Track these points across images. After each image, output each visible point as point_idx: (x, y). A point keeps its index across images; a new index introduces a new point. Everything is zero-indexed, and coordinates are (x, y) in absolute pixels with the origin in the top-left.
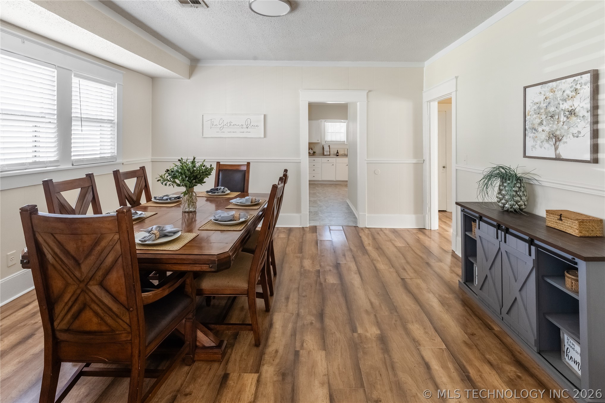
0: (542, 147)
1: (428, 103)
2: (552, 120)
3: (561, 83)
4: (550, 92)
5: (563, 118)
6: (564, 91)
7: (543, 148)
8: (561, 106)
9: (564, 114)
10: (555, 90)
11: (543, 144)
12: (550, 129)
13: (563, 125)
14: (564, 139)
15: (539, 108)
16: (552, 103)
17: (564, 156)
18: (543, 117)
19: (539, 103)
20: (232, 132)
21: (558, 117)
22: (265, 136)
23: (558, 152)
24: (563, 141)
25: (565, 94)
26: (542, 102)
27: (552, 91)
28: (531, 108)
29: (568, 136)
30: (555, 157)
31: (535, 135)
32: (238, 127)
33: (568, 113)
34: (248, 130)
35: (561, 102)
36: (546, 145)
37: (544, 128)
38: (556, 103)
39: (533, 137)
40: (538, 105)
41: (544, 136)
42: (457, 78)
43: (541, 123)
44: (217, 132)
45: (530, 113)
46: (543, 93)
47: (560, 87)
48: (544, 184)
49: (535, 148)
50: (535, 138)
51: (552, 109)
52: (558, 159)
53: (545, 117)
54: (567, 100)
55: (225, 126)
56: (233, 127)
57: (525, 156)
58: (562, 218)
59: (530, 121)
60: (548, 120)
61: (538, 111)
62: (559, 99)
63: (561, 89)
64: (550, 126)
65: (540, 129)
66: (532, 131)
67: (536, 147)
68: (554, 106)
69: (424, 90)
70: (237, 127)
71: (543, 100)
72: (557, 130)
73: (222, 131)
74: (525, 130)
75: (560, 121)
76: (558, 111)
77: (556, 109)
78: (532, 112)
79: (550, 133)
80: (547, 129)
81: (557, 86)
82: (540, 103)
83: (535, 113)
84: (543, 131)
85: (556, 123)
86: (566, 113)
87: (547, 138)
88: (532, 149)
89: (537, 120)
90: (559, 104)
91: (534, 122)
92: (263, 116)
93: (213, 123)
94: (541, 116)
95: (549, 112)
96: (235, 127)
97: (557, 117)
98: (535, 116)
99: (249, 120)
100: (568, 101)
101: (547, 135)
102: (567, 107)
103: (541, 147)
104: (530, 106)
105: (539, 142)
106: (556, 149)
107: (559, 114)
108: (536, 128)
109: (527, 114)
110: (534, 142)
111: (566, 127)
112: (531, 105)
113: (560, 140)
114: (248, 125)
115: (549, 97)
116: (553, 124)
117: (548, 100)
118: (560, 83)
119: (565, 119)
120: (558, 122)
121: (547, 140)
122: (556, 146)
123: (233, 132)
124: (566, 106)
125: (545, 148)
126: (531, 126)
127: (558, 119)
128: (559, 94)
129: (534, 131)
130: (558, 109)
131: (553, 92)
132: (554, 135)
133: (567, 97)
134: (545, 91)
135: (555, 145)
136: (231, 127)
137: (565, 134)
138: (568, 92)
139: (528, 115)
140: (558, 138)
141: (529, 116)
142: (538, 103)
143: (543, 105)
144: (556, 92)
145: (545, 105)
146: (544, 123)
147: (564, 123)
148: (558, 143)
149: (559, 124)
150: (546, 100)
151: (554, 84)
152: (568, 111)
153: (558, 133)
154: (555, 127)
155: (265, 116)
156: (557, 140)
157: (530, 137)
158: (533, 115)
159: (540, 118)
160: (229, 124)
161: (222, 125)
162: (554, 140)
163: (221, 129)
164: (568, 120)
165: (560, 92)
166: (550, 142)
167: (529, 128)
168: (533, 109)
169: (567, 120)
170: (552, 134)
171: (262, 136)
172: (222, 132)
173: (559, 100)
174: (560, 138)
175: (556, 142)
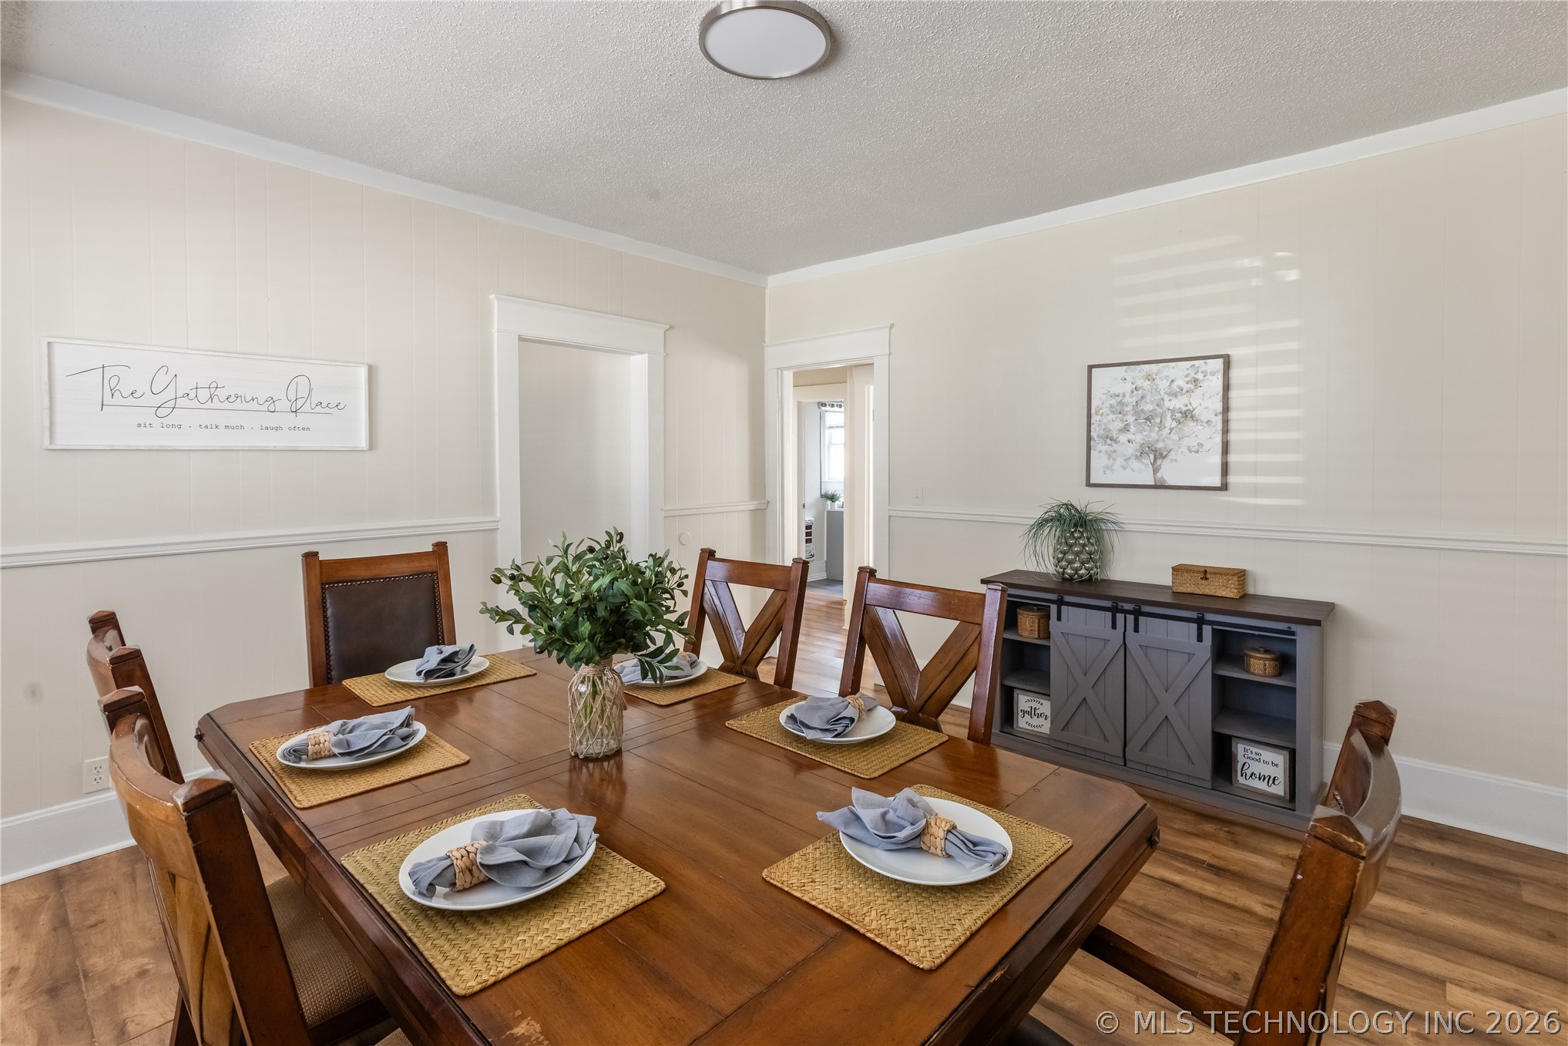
0: (1127, 467)
1: (780, 372)
2: (1148, 426)
3: (1167, 366)
4: (1145, 380)
5: (1169, 423)
6: (1173, 381)
7: (1129, 469)
8: (1167, 404)
9: (1172, 416)
10: (1154, 377)
11: (1130, 462)
12: (1144, 439)
13: (1170, 433)
14: (1172, 455)
15: (1121, 403)
16: (1149, 397)
17: (1170, 482)
18: (1131, 419)
19: (1121, 395)
20: (222, 427)
21: (1161, 420)
22: (372, 446)
23: (1159, 475)
24: (1169, 457)
25: (1174, 385)
26: (1128, 395)
27: (1149, 377)
28: (1103, 403)
29: (1180, 450)
30: (1153, 484)
31: (1112, 449)
32: (253, 405)
33: (1180, 415)
34: (301, 420)
35: (1166, 398)
36: (1135, 464)
37: (1130, 436)
38: (1158, 397)
39: (1106, 452)
40: (1119, 399)
41: (1130, 450)
42: (892, 326)
43: (1125, 429)
44: (139, 425)
45: (1101, 412)
46: (1129, 379)
47: (1165, 373)
48: (1127, 527)
49: (1112, 470)
50: (1110, 455)
51: (1148, 407)
52: (1159, 486)
53: (1133, 419)
54: (1179, 394)
55: (181, 402)
56: (226, 405)
57: (1089, 484)
58: (1208, 576)
59: (1099, 425)
60: (1140, 424)
61: (1119, 408)
62: (1162, 392)
63: (1168, 377)
64: (1145, 433)
65: (1123, 438)
66: (1105, 441)
67: (1113, 468)
68: (1152, 402)
69: (767, 339)
70: (245, 406)
71: (1129, 390)
72: (1158, 440)
73: (165, 421)
74: (1089, 439)
75: (1165, 427)
76: (1159, 410)
77: (1156, 407)
78: (1106, 410)
79: (1144, 446)
80: (1138, 438)
81: (1158, 371)
82: (1124, 396)
83: (1113, 412)
84: (1129, 442)
85: (1157, 429)
86: (1177, 414)
87: (1139, 454)
88: (1105, 471)
89: (1116, 423)
90: (1163, 399)
91: (1110, 427)
92: (363, 373)
93: (114, 381)
94: (1126, 418)
95: (1143, 411)
96: (238, 405)
97: (1158, 420)
98: (1111, 416)
99: (303, 381)
100: (1179, 397)
101: (1138, 448)
102: (1177, 407)
103: (1124, 468)
104: (1100, 399)
105: (1120, 461)
106: (1156, 471)
107: (1162, 416)
108: (1115, 436)
109: (1093, 412)
110: (1109, 459)
111: (1175, 437)
112: (1104, 397)
113: (1164, 457)
114: (300, 402)
115: (1142, 387)
116: (1150, 431)
117: (1140, 392)
118: (1165, 367)
119: (1174, 424)
120: (1159, 428)
121: (1136, 456)
122: (1155, 466)
123: (226, 427)
124: (1178, 403)
125: (1132, 470)
126: (1102, 432)
127: (1161, 423)
128: (1163, 385)
129: (1109, 442)
130: (1162, 408)
131: (1151, 381)
132: (1153, 448)
133: (1178, 390)
134: (1134, 377)
135: (1153, 464)
136: (216, 404)
137: (1174, 447)
138: (1181, 382)
139: (1097, 415)
140: (1161, 454)
141: (1100, 416)
142: (1118, 396)
143: (1130, 400)
144: (1157, 381)
145: (1134, 399)
146: (1132, 429)
147: (1171, 429)
148: (1159, 462)
149: (1161, 432)
150: (1136, 392)
151: (1154, 367)
152: (1180, 412)
153: (1160, 445)
154: (1154, 436)
155: (371, 370)
156: (1158, 456)
157: (1100, 452)
158: (1108, 415)
159: (1122, 421)
160: (204, 395)
161: (169, 394)
162: (1152, 456)
163: (162, 412)
164: (1180, 426)
165: (1165, 381)
166: (1143, 460)
167: (1098, 435)
168: (1107, 404)
169: (1177, 426)
170: (1149, 447)
171: (363, 443)
172: (168, 426)
173: (1163, 394)
174: (1165, 453)
175: (1155, 459)
